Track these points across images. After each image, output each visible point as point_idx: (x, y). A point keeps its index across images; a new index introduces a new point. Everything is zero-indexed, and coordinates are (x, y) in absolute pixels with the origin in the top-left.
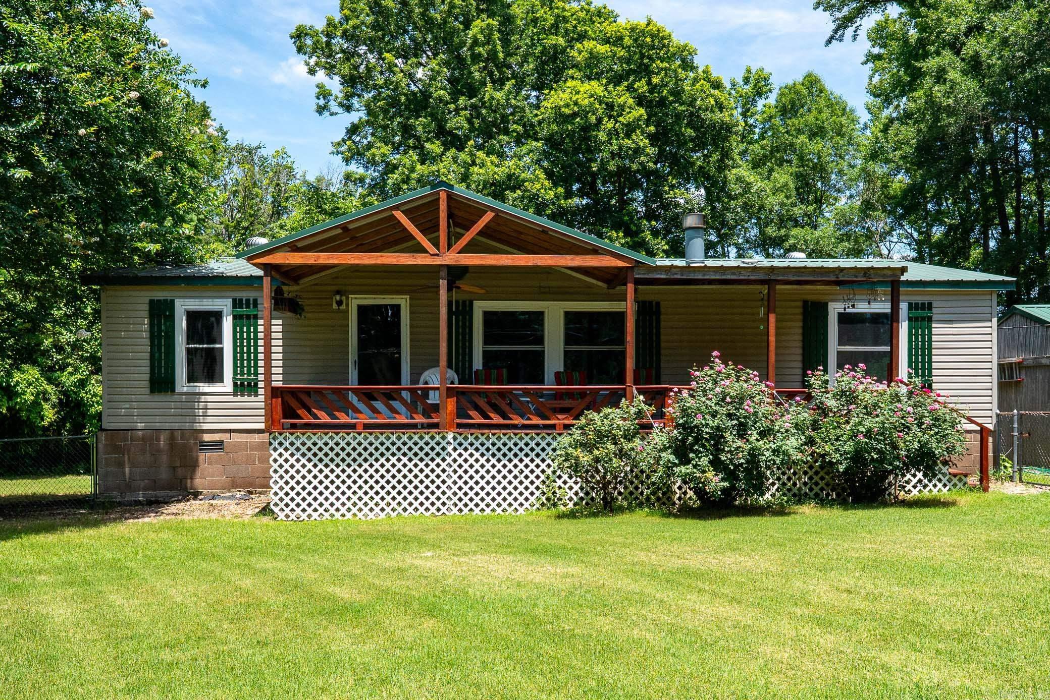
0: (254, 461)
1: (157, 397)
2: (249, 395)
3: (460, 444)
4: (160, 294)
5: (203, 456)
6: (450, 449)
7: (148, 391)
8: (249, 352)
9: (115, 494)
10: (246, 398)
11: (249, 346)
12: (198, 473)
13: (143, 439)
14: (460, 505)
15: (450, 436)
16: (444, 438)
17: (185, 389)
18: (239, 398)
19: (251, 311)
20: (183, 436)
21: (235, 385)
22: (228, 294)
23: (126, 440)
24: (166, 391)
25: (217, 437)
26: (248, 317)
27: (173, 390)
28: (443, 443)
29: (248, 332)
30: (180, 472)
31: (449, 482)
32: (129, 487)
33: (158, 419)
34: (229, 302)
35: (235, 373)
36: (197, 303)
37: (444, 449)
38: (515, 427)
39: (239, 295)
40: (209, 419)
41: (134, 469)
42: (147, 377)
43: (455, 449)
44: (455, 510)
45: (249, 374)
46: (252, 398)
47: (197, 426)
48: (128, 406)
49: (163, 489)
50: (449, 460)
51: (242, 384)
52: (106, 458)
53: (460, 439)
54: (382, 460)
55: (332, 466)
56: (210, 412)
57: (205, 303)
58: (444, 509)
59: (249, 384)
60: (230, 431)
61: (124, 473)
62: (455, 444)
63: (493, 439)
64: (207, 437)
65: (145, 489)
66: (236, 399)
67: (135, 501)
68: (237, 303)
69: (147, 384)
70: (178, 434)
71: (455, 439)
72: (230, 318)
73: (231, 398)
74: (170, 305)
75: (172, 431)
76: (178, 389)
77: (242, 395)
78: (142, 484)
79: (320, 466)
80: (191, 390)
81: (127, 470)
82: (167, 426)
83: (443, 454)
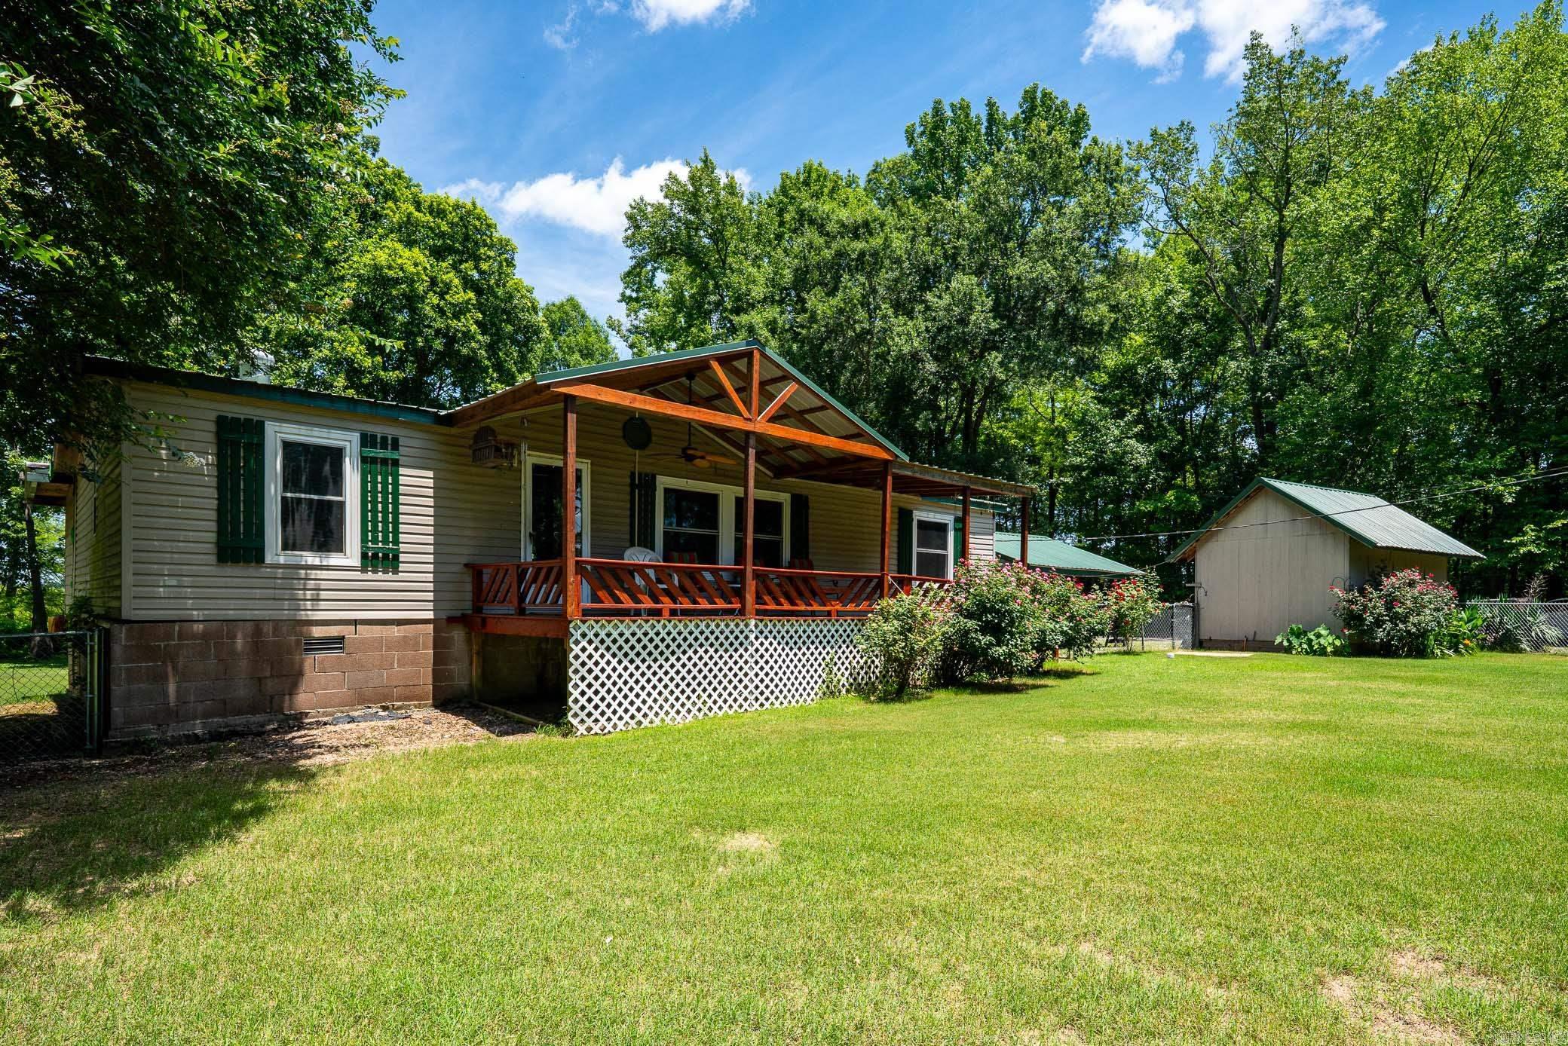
0: (392, 664)
1: (229, 570)
2: (385, 572)
3: (761, 632)
4: (239, 409)
5: (311, 662)
6: (752, 637)
7: (213, 559)
8: (385, 512)
9: (145, 727)
10: (380, 575)
11: (385, 503)
12: (303, 686)
13: (205, 636)
14: (762, 699)
15: (753, 622)
16: (747, 625)
17: (282, 560)
18: (370, 575)
19: (389, 454)
20: (275, 629)
21: (364, 556)
22: (355, 426)
23: (169, 636)
24: (247, 561)
25: (334, 631)
26: (384, 461)
27: (259, 558)
28: (746, 632)
29: (385, 484)
30: (270, 685)
31: (751, 674)
32: (175, 715)
33: (232, 604)
34: (356, 437)
35: (364, 540)
36: (303, 432)
37: (747, 638)
38: (813, 614)
39: (370, 429)
40: (323, 605)
41: (185, 685)
42: (212, 537)
43: (757, 638)
44: (757, 705)
45: (385, 541)
46: (390, 576)
47: (303, 615)
48: (174, 583)
49: (239, 713)
50: (751, 650)
51: (375, 556)
52: (128, 670)
53: (761, 626)
54: (690, 653)
55: (638, 662)
56: (324, 594)
57: (315, 434)
58: (746, 705)
59: (386, 557)
60: (355, 622)
61: (165, 694)
62: (756, 632)
63: (787, 626)
64: (317, 632)
65: (206, 715)
66: (365, 576)
67: (187, 736)
68: (367, 440)
69: (211, 548)
70: (268, 629)
71: (756, 626)
72: (357, 461)
73: (358, 575)
74: (257, 429)
75: (258, 623)
76: (269, 559)
77: (375, 572)
78: (200, 708)
79: (626, 662)
80: (292, 561)
81: (172, 688)
82: (248, 615)
83: (746, 643)
